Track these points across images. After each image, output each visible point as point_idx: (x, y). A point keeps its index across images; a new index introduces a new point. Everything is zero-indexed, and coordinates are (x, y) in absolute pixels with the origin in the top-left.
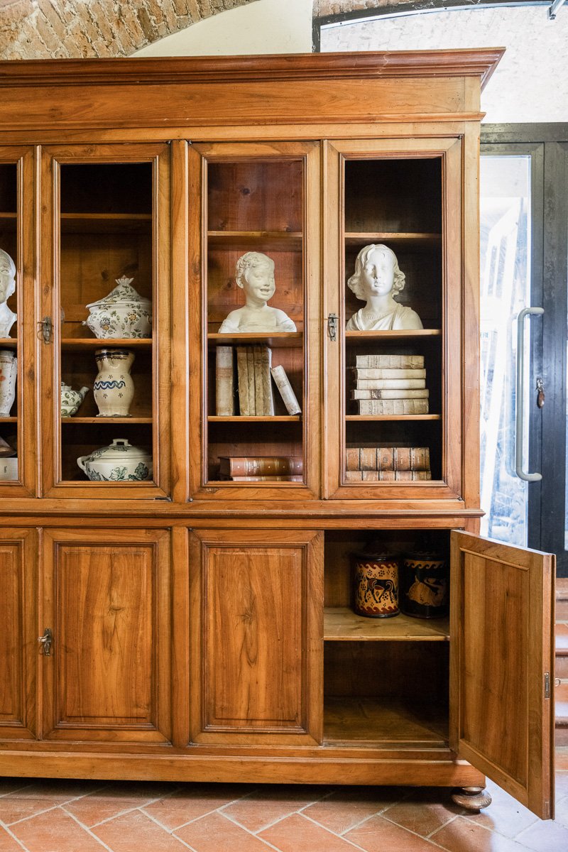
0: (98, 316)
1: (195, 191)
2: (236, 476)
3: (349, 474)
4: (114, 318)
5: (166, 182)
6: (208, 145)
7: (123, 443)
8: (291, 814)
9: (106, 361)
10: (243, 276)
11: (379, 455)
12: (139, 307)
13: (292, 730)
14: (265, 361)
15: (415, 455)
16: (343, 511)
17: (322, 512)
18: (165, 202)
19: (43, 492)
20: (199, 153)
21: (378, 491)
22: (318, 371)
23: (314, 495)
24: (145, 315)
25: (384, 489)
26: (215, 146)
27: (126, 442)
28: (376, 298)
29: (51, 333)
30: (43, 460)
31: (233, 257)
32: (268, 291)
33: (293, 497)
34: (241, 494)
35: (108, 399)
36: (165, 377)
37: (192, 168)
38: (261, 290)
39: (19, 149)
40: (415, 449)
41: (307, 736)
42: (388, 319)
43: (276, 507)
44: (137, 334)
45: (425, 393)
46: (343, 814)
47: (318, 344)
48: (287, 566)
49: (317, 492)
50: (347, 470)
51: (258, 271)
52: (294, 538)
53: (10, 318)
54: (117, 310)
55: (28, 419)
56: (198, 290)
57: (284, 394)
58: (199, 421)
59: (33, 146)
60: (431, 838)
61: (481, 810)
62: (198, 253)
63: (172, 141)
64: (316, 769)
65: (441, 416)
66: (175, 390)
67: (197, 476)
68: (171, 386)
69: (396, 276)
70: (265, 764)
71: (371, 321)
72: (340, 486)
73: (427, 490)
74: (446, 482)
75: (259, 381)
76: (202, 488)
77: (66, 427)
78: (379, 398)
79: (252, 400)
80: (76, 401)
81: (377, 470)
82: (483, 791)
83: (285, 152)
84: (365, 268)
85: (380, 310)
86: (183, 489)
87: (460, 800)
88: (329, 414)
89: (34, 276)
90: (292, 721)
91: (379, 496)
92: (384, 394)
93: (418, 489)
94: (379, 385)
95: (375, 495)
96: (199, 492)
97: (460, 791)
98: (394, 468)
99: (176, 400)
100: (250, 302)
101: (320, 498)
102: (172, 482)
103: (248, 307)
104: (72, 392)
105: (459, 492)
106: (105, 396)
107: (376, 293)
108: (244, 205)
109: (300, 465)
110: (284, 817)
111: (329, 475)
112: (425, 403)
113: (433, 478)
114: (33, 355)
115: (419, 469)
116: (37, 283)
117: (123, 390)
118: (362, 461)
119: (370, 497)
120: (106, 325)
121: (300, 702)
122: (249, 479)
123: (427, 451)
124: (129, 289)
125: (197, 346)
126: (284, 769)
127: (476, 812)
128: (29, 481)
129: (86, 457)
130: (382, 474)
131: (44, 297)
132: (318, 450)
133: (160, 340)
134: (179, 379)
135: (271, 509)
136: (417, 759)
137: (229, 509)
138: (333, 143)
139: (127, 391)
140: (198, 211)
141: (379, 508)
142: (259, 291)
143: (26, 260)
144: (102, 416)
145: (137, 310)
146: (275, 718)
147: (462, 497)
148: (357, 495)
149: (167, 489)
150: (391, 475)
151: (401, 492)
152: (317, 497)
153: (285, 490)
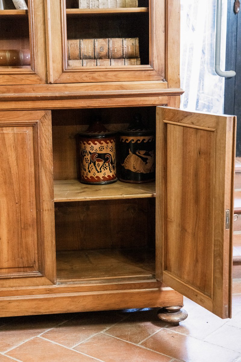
3: (71, 62)
8: (32, 338)
11: (96, 45)
13: (31, 274)
15: (127, 44)
16: (67, 93)
17: (49, 94)
21: (96, 75)
23: (41, 80)
25: (101, 74)
33: (23, 82)
40: (127, 39)
41: (43, 278)
43: (9, 91)
46: (75, 334)
48: (20, 142)
49: (43, 77)
50: (69, 59)
52: (24, 118)
60: (142, 344)
61: (180, 323)
64: (52, 303)
65: (148, 9)
70: (10, 302)
72: (63, 72)
73: (137, 73)
74: (152, 66)
81: (95, 58)
82: (181, 309)
87: (164, 317)
88: (51, 7)
90: (31, 267)
91: (96, 79)
93: (129, 73)
95: (93, 78)
97: (164, 310)
98: (109, 56)
101: (47, 83)
105: (163, 74)
109: (28, 57)
110: (27, 340)
111: (53, 62)
113: (142, 63)
115: (130, 57)
118: (82, 51)
119: (89, 81)
121: (36, 252)
123: (137, 41)
126: (26, 304)
127: (175, 324)
130: (99, 61)
132: (43, 40)
136: (131, 289)
141: (97, 90)
146: (17, 266)
147: (166, 78)
148: (79, 79)
150: (107, 62)
151: (115, 76)
152: (44, 81)
153: (16, 76)
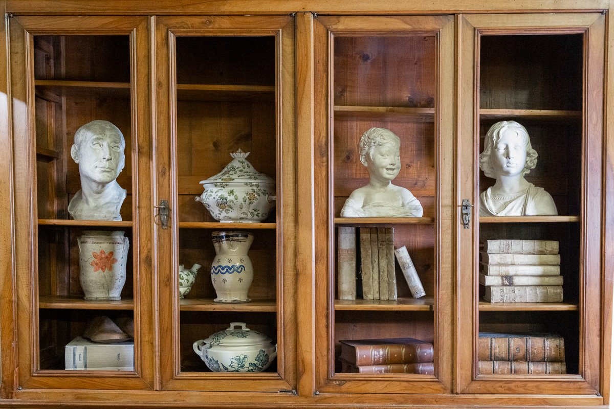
0: (214, 195)
1: (321, 67)
2: (362, 365)
4: (232, 198)
5: (290, 57)
6: (334, 18)
7: (240, 327)
9: (225, 244)
10: (368, 155)
11: (511, 345)
12: (257, 186)
14: (389, 242)
15: (549, 345)
16: (477, 407)
17: (455, 407)
18: (289, 79)
19: (161, 384)
20: (325, 26)
21: (512, 385)
22: (450, 259)
23: (445, 389)
24: (264, 194)
25: (520, 384)
26: (342, 19)
27: (243, 325)
28: (507, 178)
29: (169, 217)
30: (161, 351)
31: (352, 128)
32: (393, 169)
33: (424, 391)
34: (370, 387)
35: (228, 285)
36: (290, 265)
37: (317, 44)
38: (387, 169)
39: (131, 19)
40: (549, 340)
42: (520, 201)
43: (406, 402)
44: (256, 213)
45: (560, 280)
47: (450, 231)
49: (449, 386)
50: (479, 360)
51: (384, 149)
53: (120, 195)
54: (235, 189)
55: (145, 308)
56: (324, 173)
57: (409, 277)
58: (325, 311)
59: (147, 16)
62: (324, 134)
63: (296, 13)
65: (579, 308)
66: (301, 278)
67: (323, 368)
68: (297, 275)
69: (528, 154)
71: (501, 202)
72: (472, 380)
73: (564, 385)
74: (584, 376)
75: (383, 263)
76: (329, 380)
77: (185, 316)
78: (511, 285)
79: (376, 283)
80: (190, 282)
81: (509, 360)
83: (417, 27)
84: (496, 147)
85: (511, 189)
86: (309, 382)
88: (461, 305)
89: (150, 157)
91: (513, 390)
92: (516, 281)
93: (554, 384)
94: (511, 271)
95: (509, 389)
96: (326, 384)
98: (527, 358)
99: (301, 289)
100: (374, 181)
101: (452, 393)
102: (298, 374)
103: (373, 186)
104: (186, 272)
105: (598, 387)
106: (224, 281)
107: (507, 173)
108: (363, 72)
111: (461, 368)
112: (560, 291)
113: (569, 372)
114: (150, 239)
115: (553, 360)
116: (154, 164)
117: (243, 275)
118: (494, 351)
119: (504, 392)
120: (223, 204)
122: (375, 368)
123: (562, 342)
124: (245, 165)
125: (324, 232)
128: (147, 372)
129: (201, 341)
130: (515, 366)
131: (161, 179)
133: (284, 225)
134: (305, 268)
135: (401, 403)
137: (358, 402)
138: (468, 17)
139: (247, 276)
140: (324, 90)
141: (513, 404)
142: (385, 170)
143: (141, 139)
144: (220, 302)
145: (255, 188)
147: (601, 393)
148: (491, 389)
149: (292, 382)
150: (523, 366)
151: (537, 387)
152: (449, 391)
153: (415, 384)
